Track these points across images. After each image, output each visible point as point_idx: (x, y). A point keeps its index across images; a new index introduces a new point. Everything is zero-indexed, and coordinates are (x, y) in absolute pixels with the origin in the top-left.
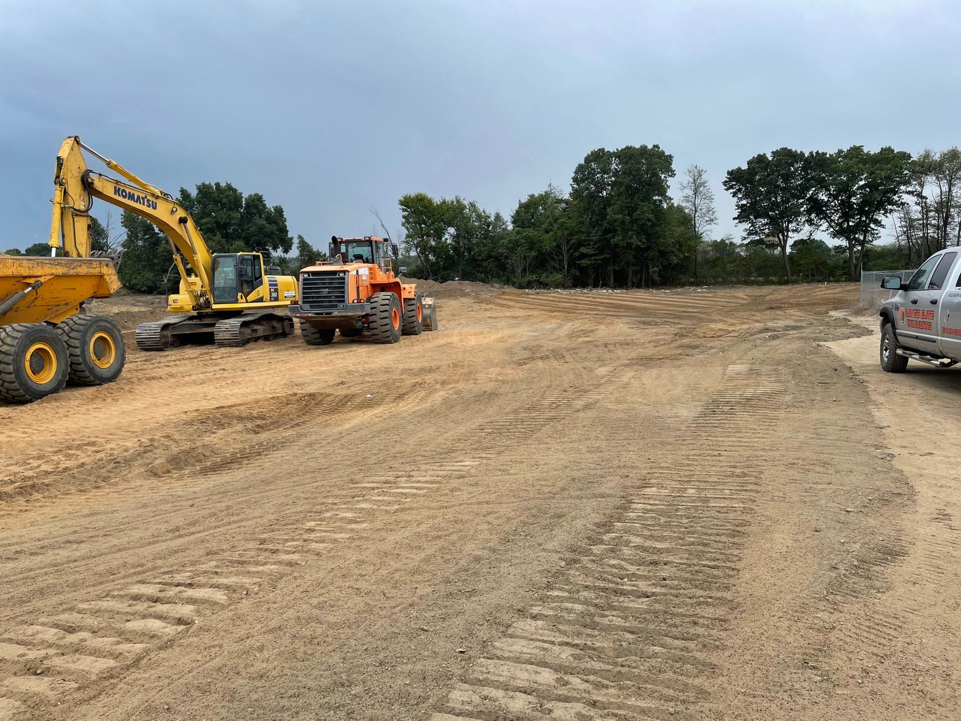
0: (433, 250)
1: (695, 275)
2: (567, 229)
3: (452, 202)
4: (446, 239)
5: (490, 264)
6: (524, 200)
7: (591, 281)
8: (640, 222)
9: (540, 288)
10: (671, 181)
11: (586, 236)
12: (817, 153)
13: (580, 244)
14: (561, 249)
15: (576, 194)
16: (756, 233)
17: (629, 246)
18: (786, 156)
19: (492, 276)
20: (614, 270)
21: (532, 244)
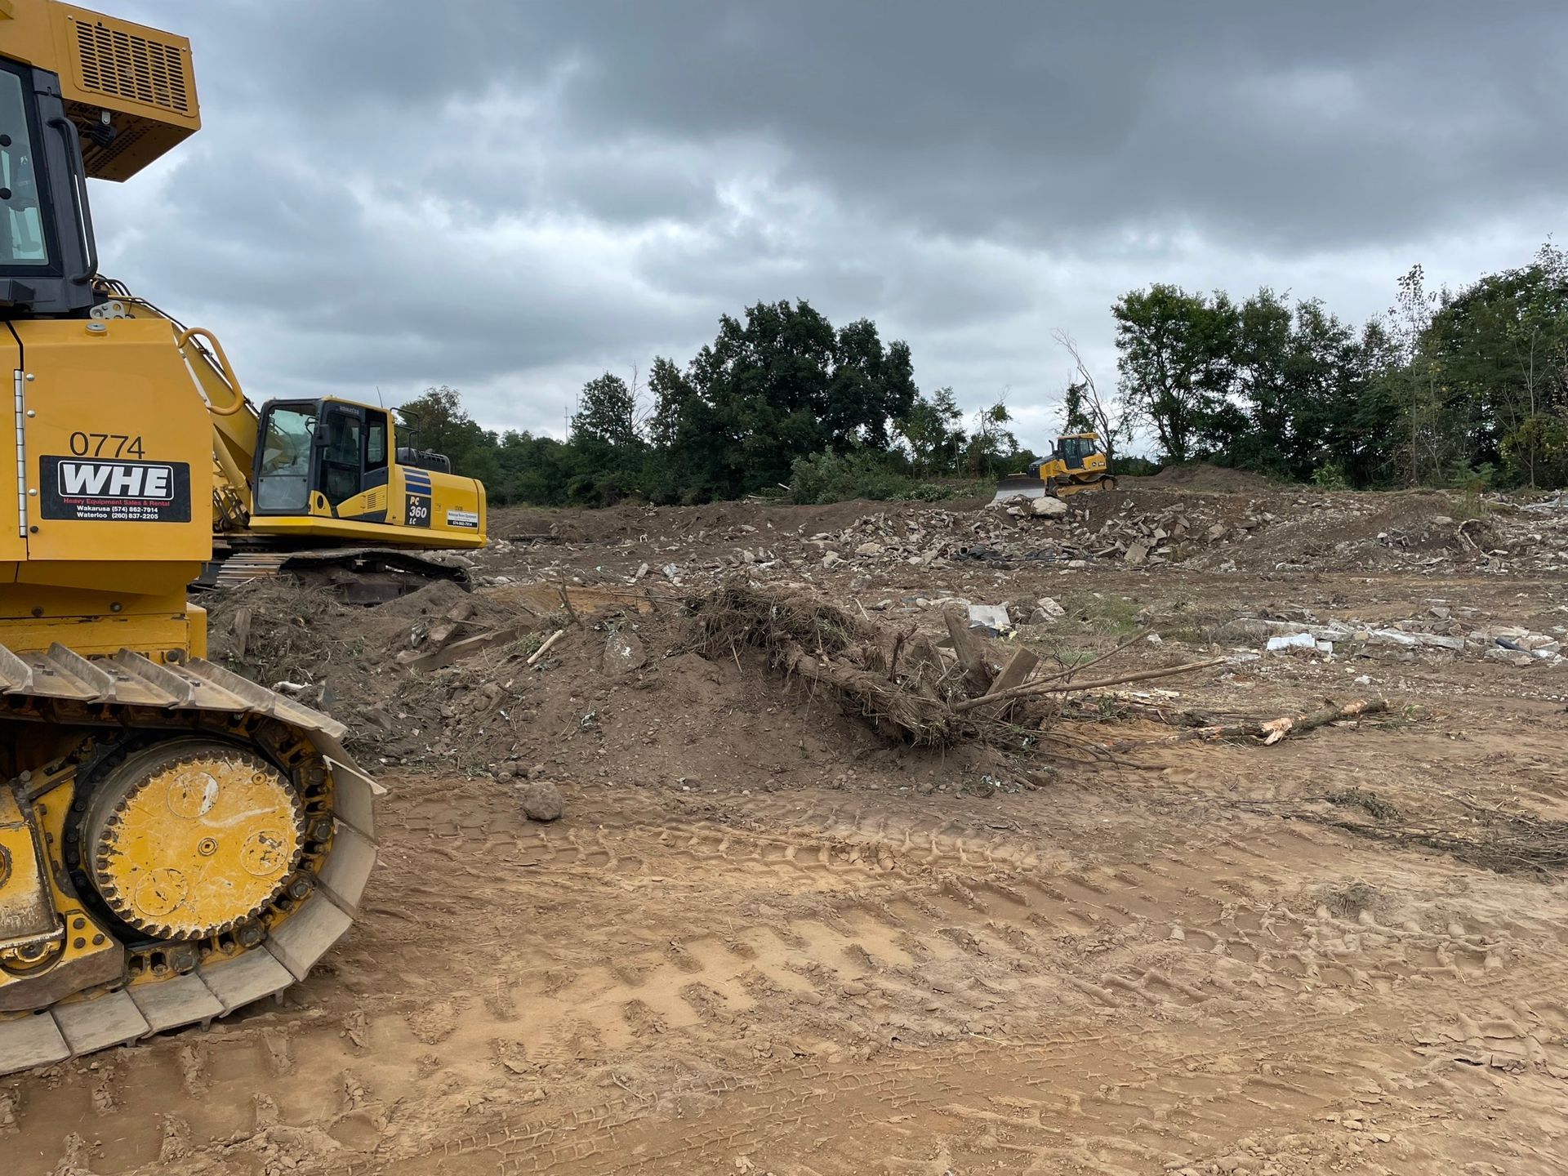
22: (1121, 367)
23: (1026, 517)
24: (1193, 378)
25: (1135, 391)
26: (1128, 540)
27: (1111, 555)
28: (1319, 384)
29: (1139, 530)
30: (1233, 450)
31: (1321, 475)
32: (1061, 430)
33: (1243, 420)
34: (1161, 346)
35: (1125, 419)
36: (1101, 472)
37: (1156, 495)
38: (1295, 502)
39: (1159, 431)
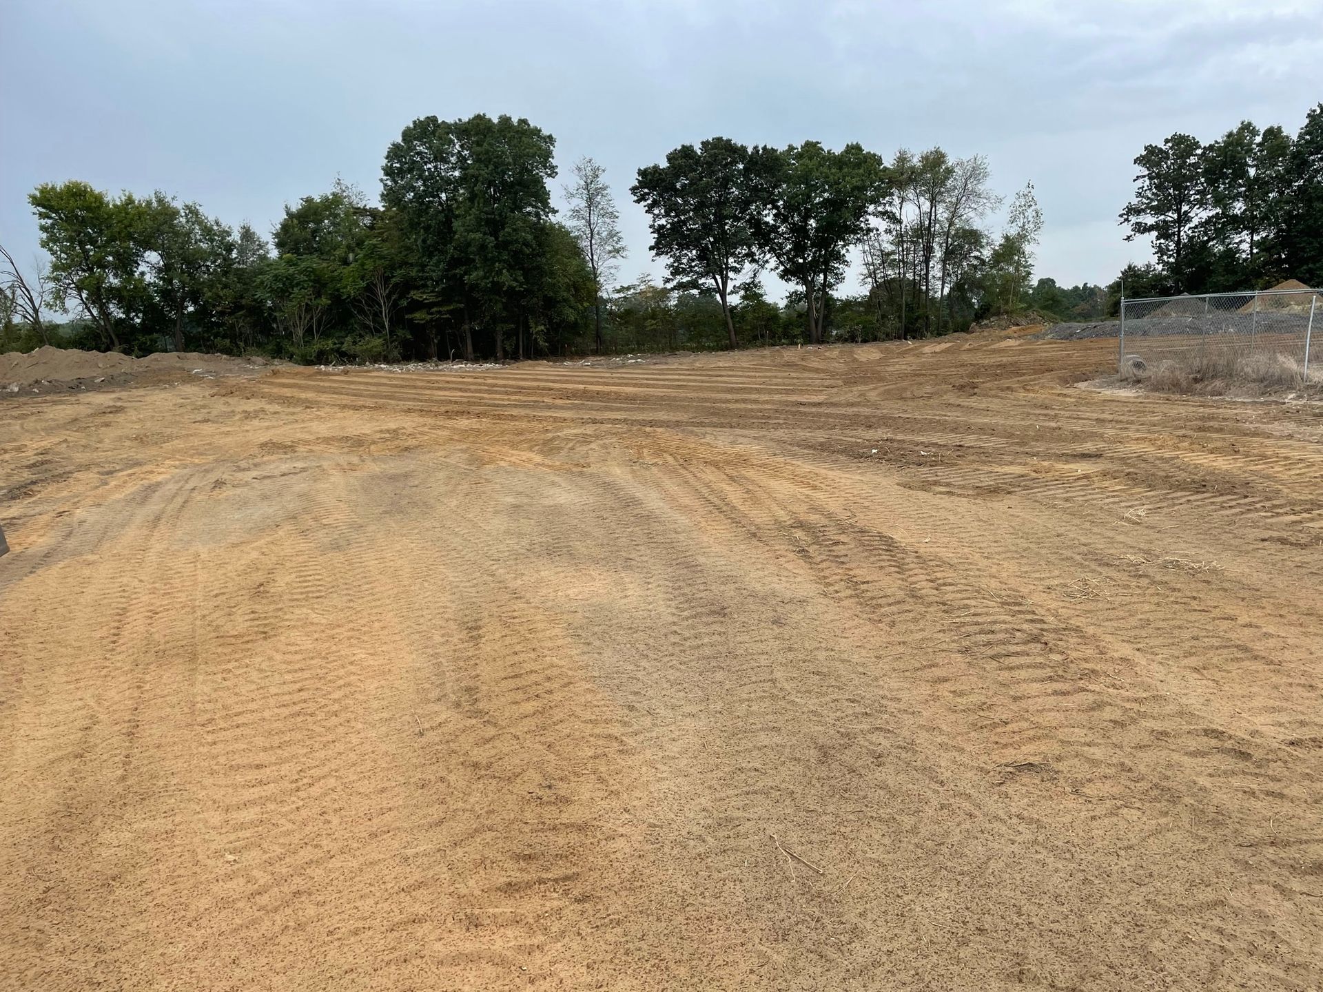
0: (116, 294)
1: (598, 337)
2: (381, 258)
3: (149, 203)
4: (143, 274)
5: (242, 324)
6: (295, 206)
7: (433, 349)
8: (514, 247)
9: (343, 363)
10: (549, 183)
11: (418, 271)
12: (765, 148)
13: (408, 285)
14: (375, 294)
15: (390, 196)
16: (684, 272)
17: (496, 288)
18: (721, 150)
19: (246, 343)
20: (473, 331)
21: (319, 284)
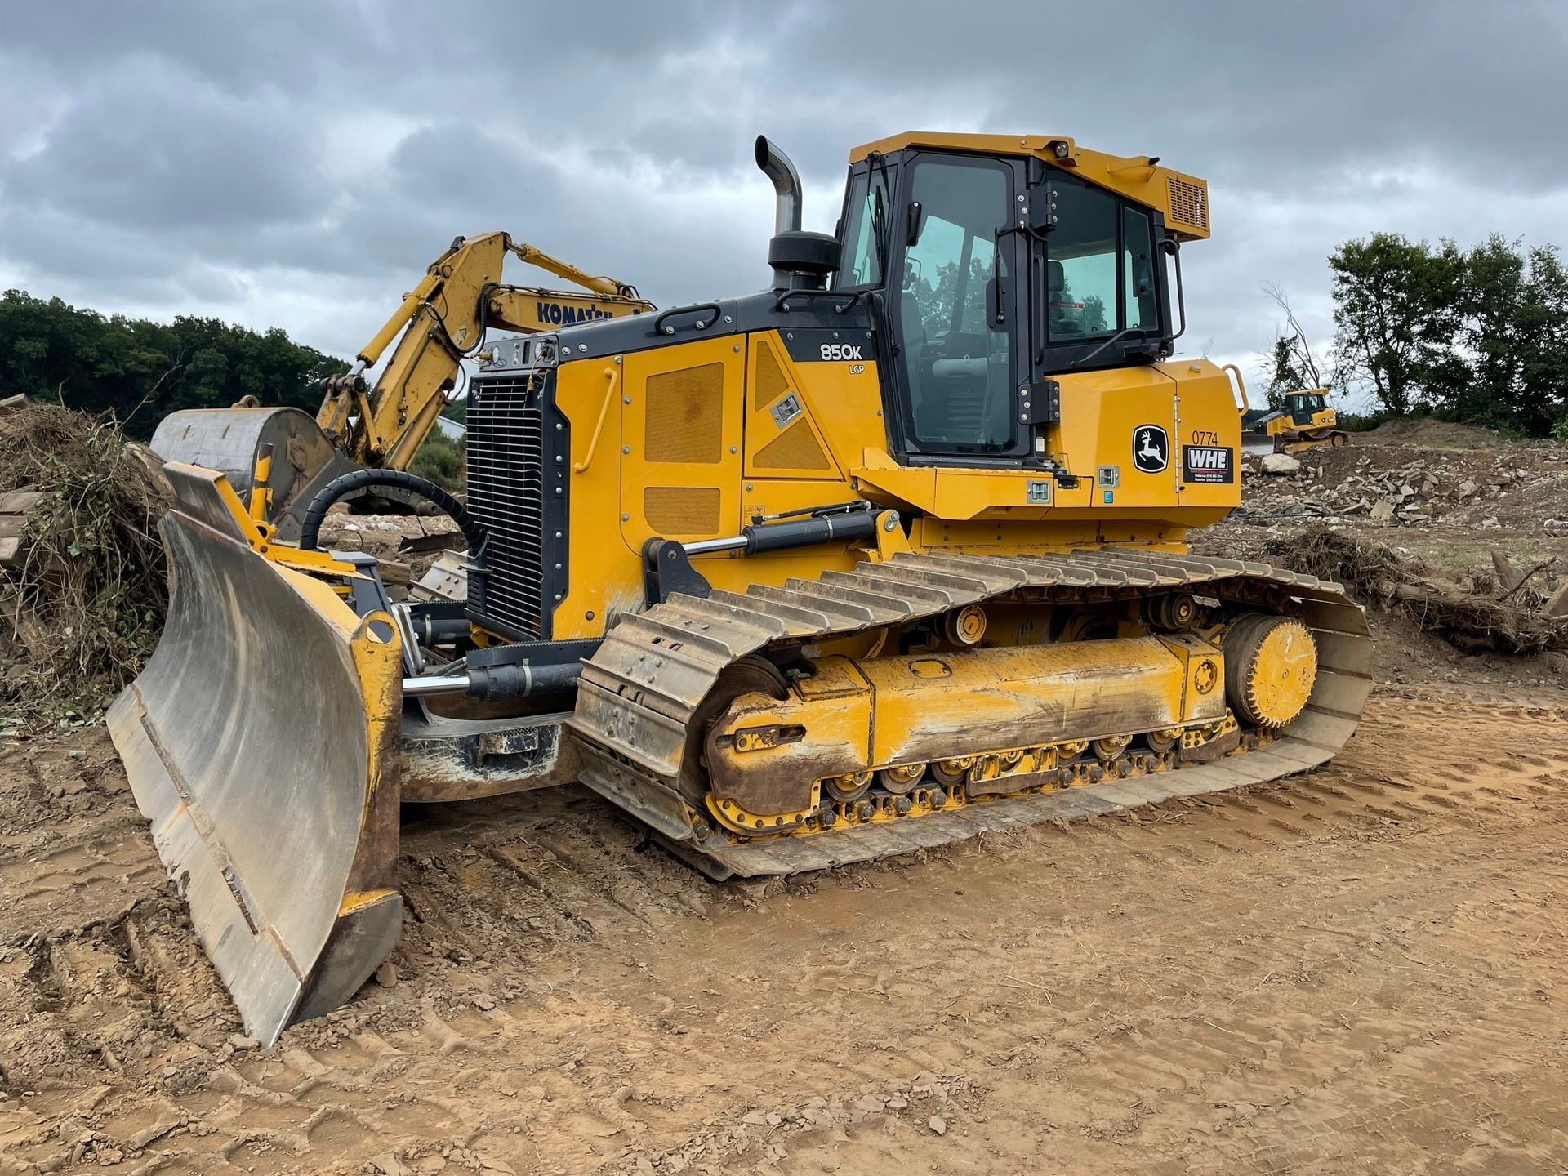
22: (1338, 319)
23: (1257, 474)
24: (1416, 329)
25: (1352, 344)
26: (1373, 497)
27: (1357, 512)
28: (1552, 334)
29: (1384, 487)
30: (1459, 404)
31: (1562, 430)
32: (1268, 385)
33: (1468, 373)
34: (1381, 296)
35: (1340, 373)
36: (1331, 428)
37: (1394, 451)
38: (1546, 458)
39: (1376, 385)
